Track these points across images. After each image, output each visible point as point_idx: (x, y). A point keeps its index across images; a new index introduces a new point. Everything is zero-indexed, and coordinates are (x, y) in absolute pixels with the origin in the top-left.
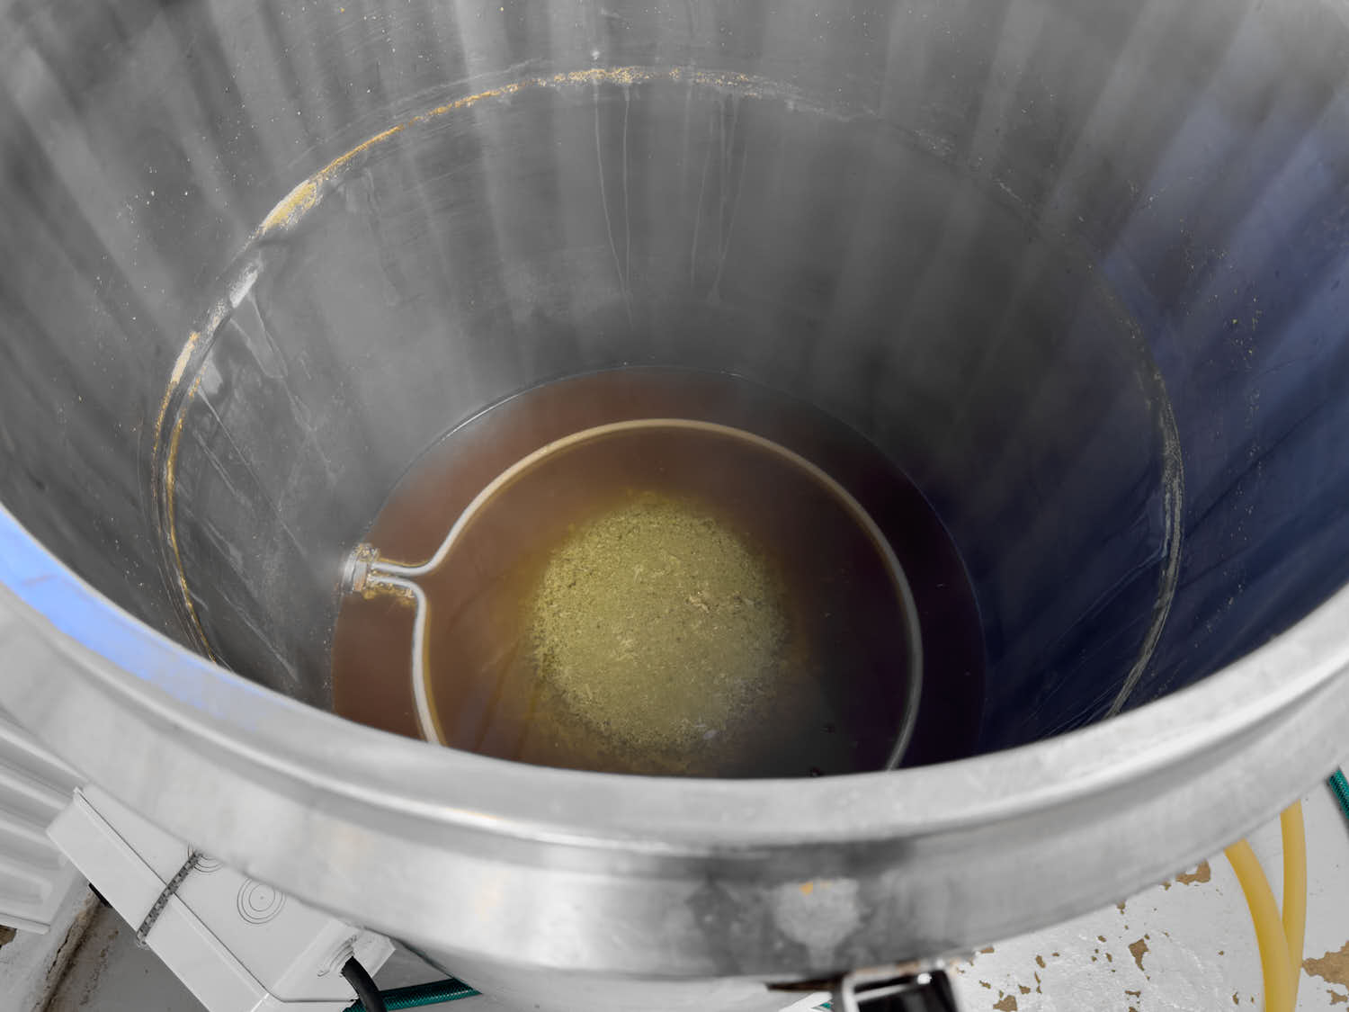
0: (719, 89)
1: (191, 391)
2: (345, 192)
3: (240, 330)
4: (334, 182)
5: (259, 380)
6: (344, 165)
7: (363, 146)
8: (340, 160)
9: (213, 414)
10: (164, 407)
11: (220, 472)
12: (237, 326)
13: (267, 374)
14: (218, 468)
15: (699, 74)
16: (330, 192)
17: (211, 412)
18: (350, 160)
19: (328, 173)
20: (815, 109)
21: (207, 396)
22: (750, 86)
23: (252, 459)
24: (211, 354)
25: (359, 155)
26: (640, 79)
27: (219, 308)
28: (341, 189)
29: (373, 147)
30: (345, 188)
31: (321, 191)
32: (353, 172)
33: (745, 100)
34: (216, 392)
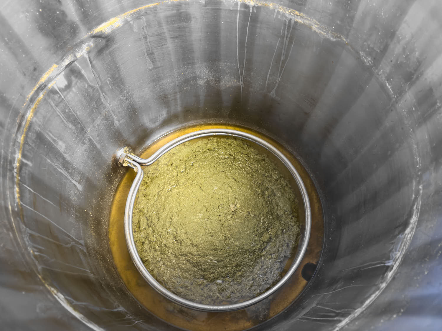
0: (287, 15)
1: (50, 86)
2: (133, 24)
3: (80, 67)
4: (129, 19)
5: (86, 85)
6: (134, 13)
7: (143, 8)
8: (132, 11)
9: (60, 95)
10: (34, 90)
11: (61, 116)
12: (78, 65)
13: (91, 84)
14: (59, 114)
15: (280, 7)
16: (126, 22)
17: (59, 94)
18: (136, 12)
19: (127, 15)
20: (323, 33)
21: (58, 88)
22: (299, 17)
23: (78, 112)
24: (63, 73)
25: (140, 11)
26: (257, 4)
27: (70, 57)
28: (131, 22)
29: (146, 9)
30: (134, 22)
31: (123, 22)
32: (138, 17)
33: (296, 23)
34: (63, 87)
